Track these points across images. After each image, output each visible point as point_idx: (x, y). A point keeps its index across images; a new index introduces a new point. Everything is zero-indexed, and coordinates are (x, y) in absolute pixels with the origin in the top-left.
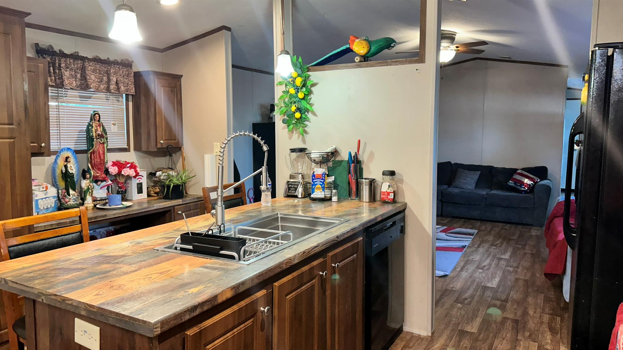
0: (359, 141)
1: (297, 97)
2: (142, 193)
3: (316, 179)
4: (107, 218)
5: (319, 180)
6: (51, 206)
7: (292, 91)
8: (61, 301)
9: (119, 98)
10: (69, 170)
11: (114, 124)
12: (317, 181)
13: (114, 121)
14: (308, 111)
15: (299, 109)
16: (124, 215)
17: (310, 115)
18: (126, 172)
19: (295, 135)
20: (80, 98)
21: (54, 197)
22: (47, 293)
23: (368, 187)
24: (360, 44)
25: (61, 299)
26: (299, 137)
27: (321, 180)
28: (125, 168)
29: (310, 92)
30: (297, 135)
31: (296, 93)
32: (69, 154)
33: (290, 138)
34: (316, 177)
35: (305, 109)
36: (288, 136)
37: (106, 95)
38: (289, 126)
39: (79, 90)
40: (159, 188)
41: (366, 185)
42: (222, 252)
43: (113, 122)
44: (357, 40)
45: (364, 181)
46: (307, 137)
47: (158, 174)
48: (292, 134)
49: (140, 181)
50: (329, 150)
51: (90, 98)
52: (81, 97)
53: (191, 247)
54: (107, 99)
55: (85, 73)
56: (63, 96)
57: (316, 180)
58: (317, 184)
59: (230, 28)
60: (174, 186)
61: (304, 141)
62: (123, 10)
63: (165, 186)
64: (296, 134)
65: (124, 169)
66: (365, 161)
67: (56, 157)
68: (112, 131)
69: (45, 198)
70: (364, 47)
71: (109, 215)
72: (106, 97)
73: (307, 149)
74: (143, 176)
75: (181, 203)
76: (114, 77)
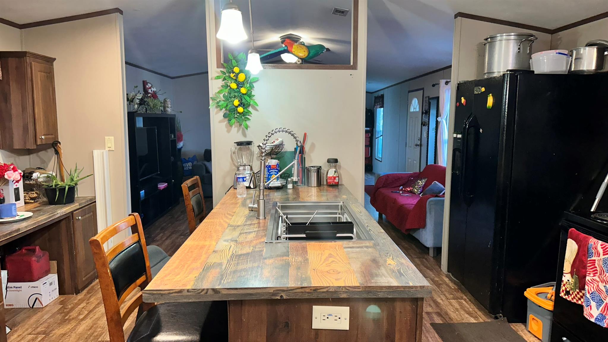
0: (305, 134)
1: (240, 92)
2: (19, 200)
3: (272, 170)
5: (274, 170)
7: (234, 86)
12: (272, 172)
15: (241, 104)
17: (250, 109)
18: (10, 175)
19: (234, 129)
23: (315, 174)
24: (300, 48)
26: (238, 131)
27: (276, 170)
28: (9, 170)
30: (236, 129)
31: (238, 88)
33: (229, 131)
34: (272, 168)
36: (226, 129)
38: (231, 120)
40: (36, 193)
41: (314, 172)
42: (338, 235)
44: (296, 44)
45: (312, 169)
46: (248, 132)
47: (35, 175)
48: (230, 127)
49: (16, 185)
53: (304, 236)
57: (272, 171)
58: (272, 174)
59: (122, 10)
60: (69, 188)
61: (245, 135)
63: (57, 189)
64: (234, 127)
65: (8, 172)
70: (304, 51)
73: (252, 142)
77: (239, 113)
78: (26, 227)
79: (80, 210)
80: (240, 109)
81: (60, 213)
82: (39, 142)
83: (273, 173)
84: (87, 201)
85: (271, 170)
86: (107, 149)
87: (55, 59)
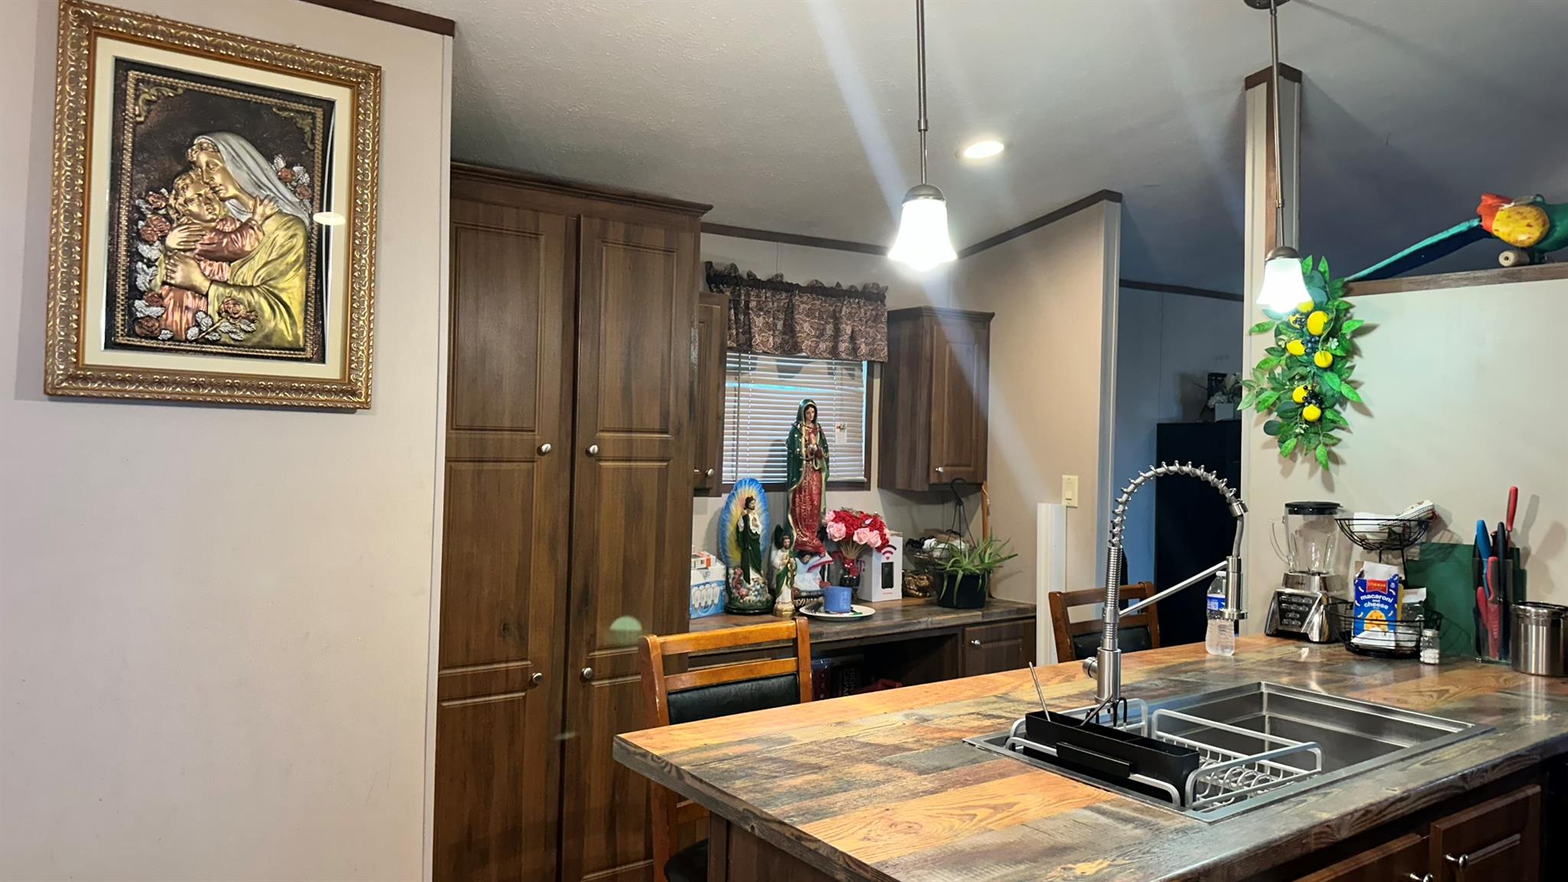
0: (1515, 493)
1: (1312, 363)
2: (891, 586)
3: (1370, 594)
4: (824, 640)
5: (1377, 596)
6: (713, 601)
7: (1297, 348)
8: (794, 838)
9: (853, 370)
10: (752, 527)
11: (841, 428)
12: (1370, 600)
13: (840, 420)
14: (1343, 400)
15: (1315, 397)
16: (857, 636)
17: (1348, 414)
18: (862, 536)
19: (1302, 467)
20: (780, 371)
21: (719, 583)
22: (764, 816)
23: (1543, 630)
24: (1518, 217)
25: (792, 834)
26: (1311, 473)
27: (1385, 598)
28: (861, 527)
29: (1352, 351)
30: (1307, 466)
31: (1307, 354)
32: (752, 491)
33: (1286, 473)
34: (1370, 587)
35: (1333, 396)
36: (1279, 467)
37: (828, 363)
38: (1284, 442)
39: (777, 355)
40: (928, 579)
41: (1537, 625)
42: (1137, 777)
43: (838, 424)
44: (1506, 206)
45: (1529, 611)
46: (1339, 474)
47: (928, 543)
48: (1291, 462)
49: (888, 558)
50: (1410, 512)
51: (797, 370)
52: (781, 369)
53: (1052, 751)
54: (829, 374)
55: (792, 318)
56: (747, 369)
57: (1369, 597)
58: (1371, 608)
59: (1121, 195)
60: (964, 576)
61: (1329, 484)
62: (921, 198)
63: (945, 575)
64: (1303, 462)
65: (859, 530)
66: (1533, 552)
67: (729, 497)
68: (836, 443)
69: (704, 584)
70: (1529, 225)
71: (827, 633)
72: (829, 369)
73: (1338, 505)
74: (895, 549)
75: (980, 620)
76: (847, 325)
77: (1307, 422)
78: (837, 633)
79: (983, 627)
80: (1312, 412)
81: (926, 622)
82: (933, 479)
83: (1374, 605)
84: (1010, 612)
85: (1366, 594)
86: (1065, 503)
87: (992, 315)
